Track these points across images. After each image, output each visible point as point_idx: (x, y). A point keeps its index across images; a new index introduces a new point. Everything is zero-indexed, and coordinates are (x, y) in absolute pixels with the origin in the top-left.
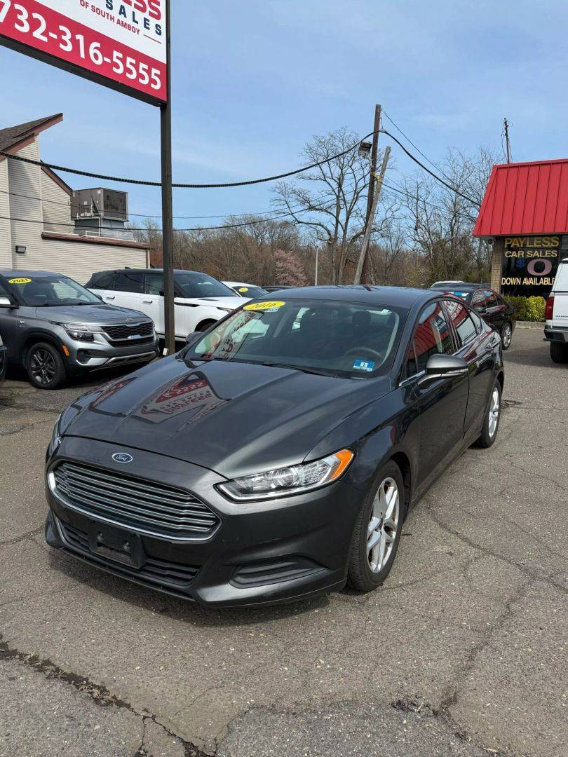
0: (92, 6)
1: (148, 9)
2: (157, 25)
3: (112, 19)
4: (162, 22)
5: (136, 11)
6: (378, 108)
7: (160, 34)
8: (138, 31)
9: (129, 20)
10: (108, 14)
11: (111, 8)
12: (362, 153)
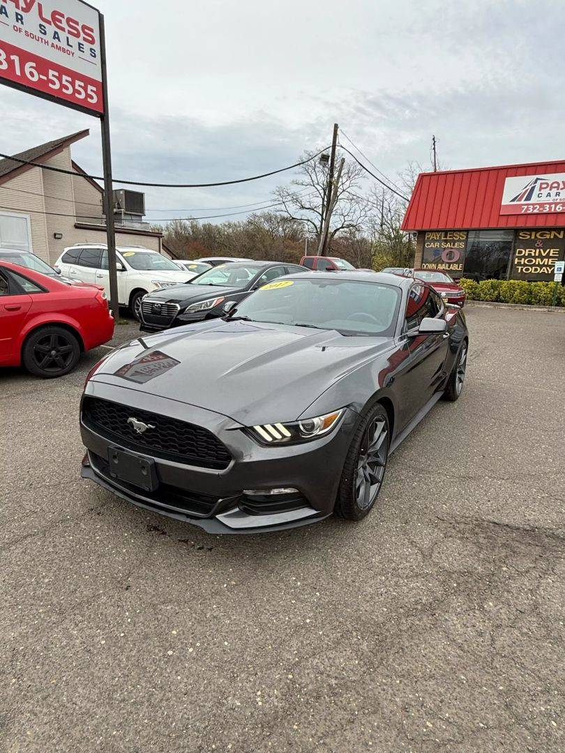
0: (26, 32)
1: (82, 35)
2: (91, 49)
3: (47, 42)
4: (97, 47)
5: (70, 36)
6: (336, 126)
7: (95, 56)
8: (73, 54)
9: (63, 44)
10: (42, 39)
11: (45, 33)
12: (322, 162)
